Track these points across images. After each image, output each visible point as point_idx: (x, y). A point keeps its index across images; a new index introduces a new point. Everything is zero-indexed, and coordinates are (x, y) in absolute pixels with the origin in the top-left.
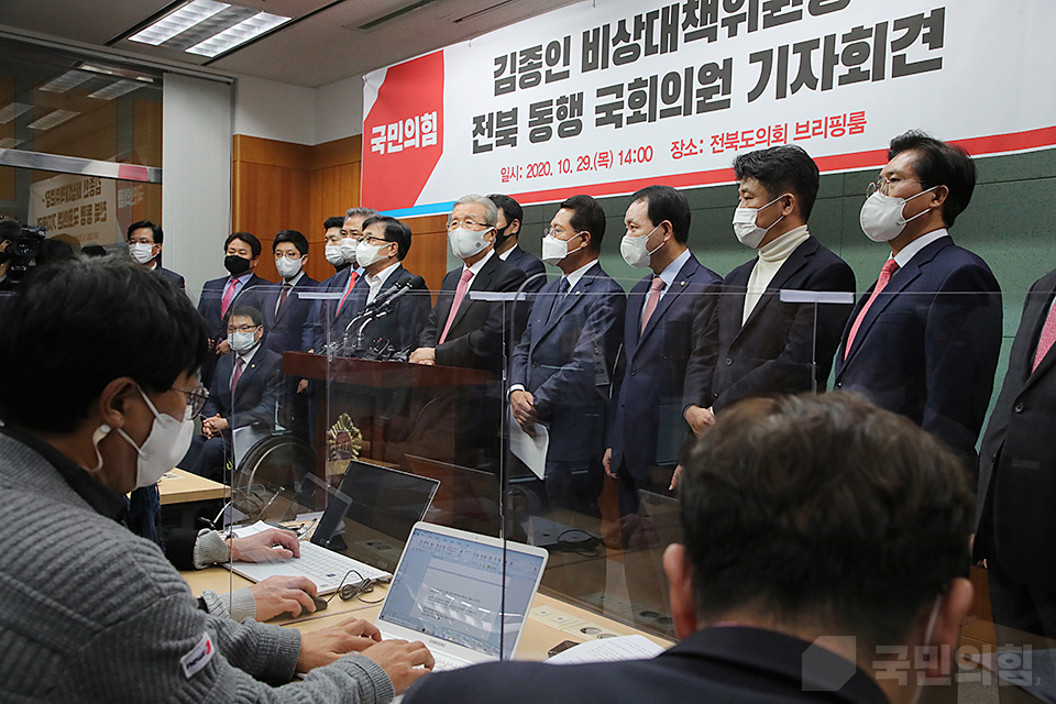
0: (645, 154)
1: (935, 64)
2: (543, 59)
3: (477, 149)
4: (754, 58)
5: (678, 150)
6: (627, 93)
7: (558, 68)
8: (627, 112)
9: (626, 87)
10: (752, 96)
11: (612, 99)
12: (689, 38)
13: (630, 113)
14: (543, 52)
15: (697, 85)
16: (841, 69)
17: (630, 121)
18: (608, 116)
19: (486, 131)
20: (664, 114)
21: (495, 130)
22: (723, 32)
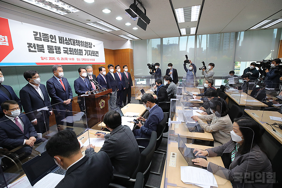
0: (73, 59)
1: (98, 56)
2: (49, 37)
3: (30, 51)
4: (85, 50)
5: (78, 59)
6: (69, 50)
7: (54, 40)
8: (69, 52)
9: (68, 49)
10: (85, 55)
11: (66, 49)
12: (77, 45)
13: (70, 53)
14: (49, 36)
15: (79, 52)
16: (92, 54)
17: (70, 54)
18: (66, 52)
19: (33, 47)
20: (75, 54)
21: (36, 48)
22: (81, 46)
